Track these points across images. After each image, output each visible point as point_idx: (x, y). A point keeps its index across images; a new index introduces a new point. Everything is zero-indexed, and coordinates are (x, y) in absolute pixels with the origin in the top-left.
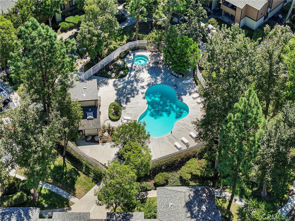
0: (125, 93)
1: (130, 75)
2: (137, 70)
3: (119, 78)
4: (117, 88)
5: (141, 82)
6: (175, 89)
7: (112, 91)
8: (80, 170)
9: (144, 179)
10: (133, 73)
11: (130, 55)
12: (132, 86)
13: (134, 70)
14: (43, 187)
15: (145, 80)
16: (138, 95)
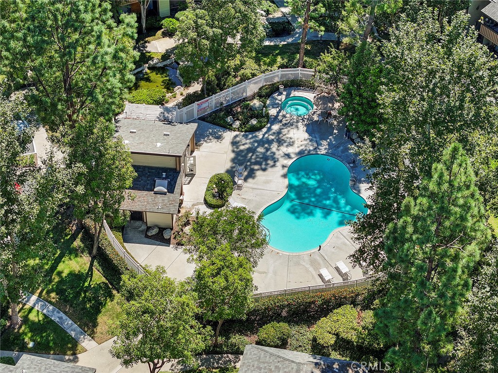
0: (249, 160)
1: (269, 129)
2: (287, 122)
3: (246, 131)
4: (237, 148)
5: (287, 146)
6: (350, 167)
7: (226, 153)
8: (116, 288)
9: (240, 330)
10: (275, 127)
11: (281, 94)
12: (267, 150)
13: (281, 121)
14: (36, 308)
15: (296, 142)
16: (274, 169)
